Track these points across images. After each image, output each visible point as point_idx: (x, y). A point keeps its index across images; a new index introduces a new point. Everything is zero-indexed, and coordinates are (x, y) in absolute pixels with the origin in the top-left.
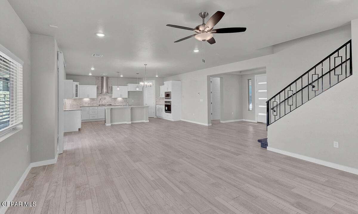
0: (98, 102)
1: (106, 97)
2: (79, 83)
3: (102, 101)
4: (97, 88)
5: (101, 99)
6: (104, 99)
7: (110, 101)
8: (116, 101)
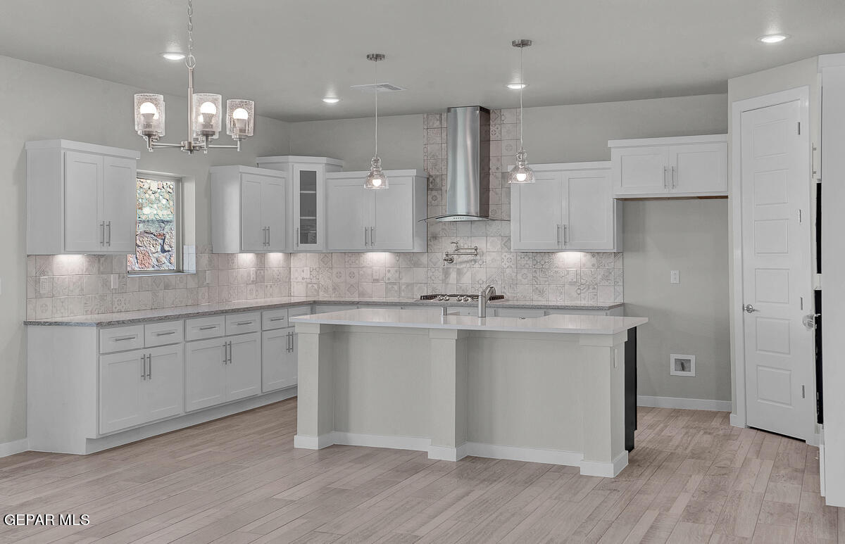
0: (440, 274)
1: (481, 244)
3: (459, 272)
5: (455, 257)
6: (471, 254)
7: (508, 271)
8: (545, 272)
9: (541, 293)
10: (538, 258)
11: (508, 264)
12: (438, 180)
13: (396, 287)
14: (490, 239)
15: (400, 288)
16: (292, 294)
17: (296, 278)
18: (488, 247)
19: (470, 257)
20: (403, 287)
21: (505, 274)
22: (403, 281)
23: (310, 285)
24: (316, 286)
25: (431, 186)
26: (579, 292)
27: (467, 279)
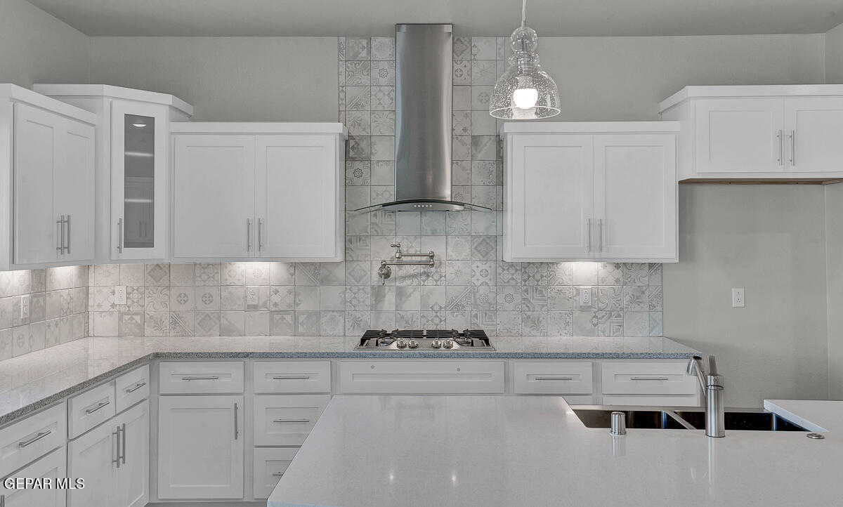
0: (366, 296)
1: (438, 247)
2: (168, 99)
3: (400, 293)
4: (352, 151)
5: (393, 268)
6: (420, 263)
7: (482, 290)
8: (541, 292)
9: (536, 323)
10: (531, 271)
11: (482, 280)
12: (364, 144)
13: (288, 318)
14: (452, 241)
15: (296, 319)
16: (91, 333)
17: (99, 305)
18: (450, 252)
19: (420, 269)
20: (302, 318)
21: (478, 296)
22: (301, 308)
23: (127, 317)
24: (138, 318)
25: (352, 153)
26: (595, 321)
27: (413, 304)
